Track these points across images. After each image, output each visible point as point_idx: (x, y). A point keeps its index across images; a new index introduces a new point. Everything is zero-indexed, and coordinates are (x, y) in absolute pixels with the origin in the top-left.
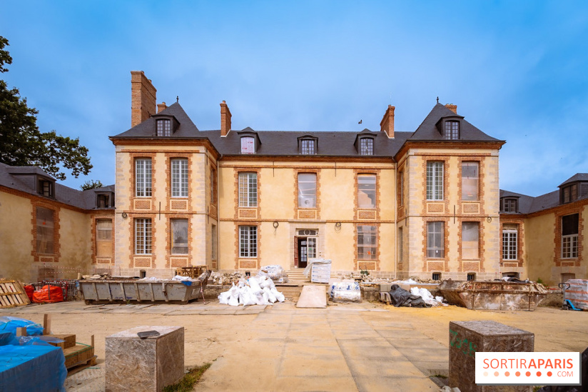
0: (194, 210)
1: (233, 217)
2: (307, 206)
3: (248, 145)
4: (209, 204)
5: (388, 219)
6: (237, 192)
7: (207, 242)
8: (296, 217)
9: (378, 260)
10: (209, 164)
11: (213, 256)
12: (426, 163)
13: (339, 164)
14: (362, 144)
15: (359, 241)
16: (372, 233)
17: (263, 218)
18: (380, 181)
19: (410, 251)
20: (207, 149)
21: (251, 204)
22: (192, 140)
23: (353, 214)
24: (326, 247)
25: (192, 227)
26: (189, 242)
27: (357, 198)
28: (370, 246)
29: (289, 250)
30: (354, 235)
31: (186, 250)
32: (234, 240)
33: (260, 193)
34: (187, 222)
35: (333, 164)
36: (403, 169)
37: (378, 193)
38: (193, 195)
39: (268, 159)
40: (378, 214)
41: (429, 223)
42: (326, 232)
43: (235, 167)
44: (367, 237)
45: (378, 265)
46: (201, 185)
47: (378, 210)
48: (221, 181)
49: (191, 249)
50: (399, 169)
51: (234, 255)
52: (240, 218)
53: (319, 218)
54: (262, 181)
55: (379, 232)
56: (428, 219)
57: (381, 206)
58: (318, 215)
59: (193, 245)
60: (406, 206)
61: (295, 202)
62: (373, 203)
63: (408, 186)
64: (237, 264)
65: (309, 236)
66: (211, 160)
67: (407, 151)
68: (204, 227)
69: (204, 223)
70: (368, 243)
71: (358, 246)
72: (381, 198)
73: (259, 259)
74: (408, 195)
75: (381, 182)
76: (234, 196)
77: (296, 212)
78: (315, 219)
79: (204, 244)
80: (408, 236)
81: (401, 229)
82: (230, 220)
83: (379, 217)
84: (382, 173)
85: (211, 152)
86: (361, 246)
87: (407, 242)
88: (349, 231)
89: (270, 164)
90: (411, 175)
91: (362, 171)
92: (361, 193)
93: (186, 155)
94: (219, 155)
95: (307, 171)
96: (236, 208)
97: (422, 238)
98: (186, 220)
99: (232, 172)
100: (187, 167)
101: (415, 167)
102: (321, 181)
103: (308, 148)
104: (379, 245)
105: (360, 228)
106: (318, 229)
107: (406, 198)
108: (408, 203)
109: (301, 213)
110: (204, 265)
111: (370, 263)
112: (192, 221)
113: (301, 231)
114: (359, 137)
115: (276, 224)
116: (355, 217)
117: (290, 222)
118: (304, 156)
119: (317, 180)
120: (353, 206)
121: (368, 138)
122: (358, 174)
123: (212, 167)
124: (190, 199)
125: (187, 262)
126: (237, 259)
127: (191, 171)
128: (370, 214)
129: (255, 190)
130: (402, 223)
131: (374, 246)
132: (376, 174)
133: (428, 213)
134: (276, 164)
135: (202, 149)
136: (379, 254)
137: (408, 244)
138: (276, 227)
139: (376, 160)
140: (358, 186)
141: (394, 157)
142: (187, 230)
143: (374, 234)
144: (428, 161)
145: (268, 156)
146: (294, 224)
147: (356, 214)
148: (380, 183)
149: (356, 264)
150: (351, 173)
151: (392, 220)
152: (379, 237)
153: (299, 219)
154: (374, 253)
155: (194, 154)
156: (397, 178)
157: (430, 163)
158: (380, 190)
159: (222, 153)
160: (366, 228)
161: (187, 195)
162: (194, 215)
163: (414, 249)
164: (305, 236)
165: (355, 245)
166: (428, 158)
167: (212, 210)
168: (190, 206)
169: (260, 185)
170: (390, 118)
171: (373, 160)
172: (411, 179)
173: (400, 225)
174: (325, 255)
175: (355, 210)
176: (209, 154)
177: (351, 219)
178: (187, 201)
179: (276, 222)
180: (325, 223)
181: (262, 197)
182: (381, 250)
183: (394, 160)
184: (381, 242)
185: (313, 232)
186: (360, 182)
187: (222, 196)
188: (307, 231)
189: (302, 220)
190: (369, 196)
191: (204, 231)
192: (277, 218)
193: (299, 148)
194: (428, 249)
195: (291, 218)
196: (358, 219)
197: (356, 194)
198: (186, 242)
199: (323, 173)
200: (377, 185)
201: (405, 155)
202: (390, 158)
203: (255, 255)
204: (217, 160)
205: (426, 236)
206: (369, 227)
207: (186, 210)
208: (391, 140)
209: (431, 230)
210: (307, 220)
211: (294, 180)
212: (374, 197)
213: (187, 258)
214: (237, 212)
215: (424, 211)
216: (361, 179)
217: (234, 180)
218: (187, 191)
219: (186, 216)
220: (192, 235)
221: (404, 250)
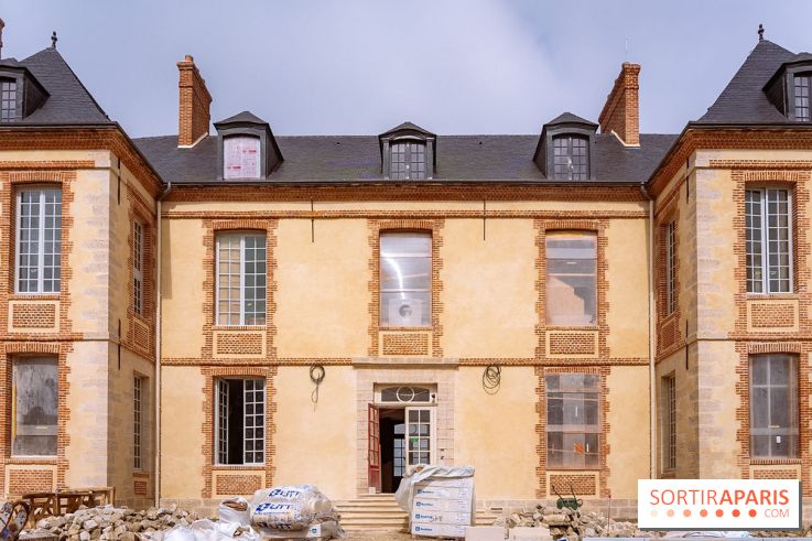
0: (76, 329)
1: (197, 354)
2: (406, 322)
3: (242, 159)
4: (122, 314)
5: (631, 355)
6: (211, 285)
7: (113, 421)
8: (373, 351)
9: (604, 469)
10: (126, 204)
11: (137, 463)
12: (742, 190)
13: (492, 206)
14: (557, 152)
15: (550, 415)
16: (588, 395)
17: (282, 354)
18: (607, 250)
19: (701, 439)
20: (120, 158)
21: (249, 319)
22: (73, 132)
23: (535, 342)
24: (457, 435)
25: (69, 378)
26: (60, 422)
27: (543, 297)
28: (582, 428)
29: (354, 444)
30: (536, 399)
31: (53, 444)
32: (201, 417)
33: (274, 288)
34: (57, 364)
35: (477, 206)
36: (673, 212)
37: (602, 285)
38: (76, 286)
39: (296, 192)
40: (602, 340)
41: (754, 357)
42: (459, 395)
43: (207, 218)
44: (574, 404)
45: (603, 483)
46: (97, 257)
47: (604, 330)
48: (167, 255)
49: (67, 442)
50: (661, 216)
51: (202, 460)
52: (217, 357)
53: (438, 352)
54: (279, 253)
55: (606, 390)
56: (751, 347)
57: (611, 318)
58: (436, 344)
59: (71, 429)
60: (685, 312)
61: (370, 311)
62: (587, 308)
63: (694, 256)
64: (209, 483)
65: (411, 405)
66: (133, 193)
67: (687, 159)
68: (105, 376)
69: (105, 365)
70: (575, 421)
71: (548, 429)
72: (611, 296)
73: (270, 471)
74: (695, 278)
75: (609, 254)
76: (202, 297)
77: (374, 335)
78: (429, 358)
79: (104, 426)
80: (695, 395)
81: (668, 381)
82: (190, 363)
83: (604, 350)
84: (613, 230)
85: (132, 169)
86: (555, 428)
87: (690, 414)
88: (523, 387)
89: (304, 207)
90: (700, 224)
91: (558, 224)
92: (556, 285)
93: (56, 176)
94: (161, 184)
95: (406, 224)
96: (208, 329)
97: (737, 402)
98: (54, 358)
99: (199, 230)
100: (59, 210)
101: (712, 202)
102: (443, 252)
103: (407, 164)
104: (607, 427)
105: (553, 381)
106: (435, 385)
107: (684, 290)
108: (694, 303)
109: (387, 340)
110: (103, 486)
111: (581, 479)
112: (71, 360)
113: (389, 391)
114: (550, 134)
115: (317, 373)
116: (540, 350)
117: (357, 366)
118: (398, 184)
119: (435, 248)
120: (534, 319)
121: (575, 136)
122: (548, 231)
123: (136, 212)
124: (65, 300)
125: (55, 478)
126: (208, 472)
127: (70, 220)
128: (581, 341)
129: (261, 281)
130: (675, 363)
131: (591, 429)
132: (595, 232)
133: (750, 329)
134: (320, 207)
135: (103, 158)
136: (607, 450)
137: (695, 420)
138: (318, 381)
139: (596, 192)
140: (546, 265)
141: (647, 185)
142: (57, 389)
143: (594, 395)
144: (748, 184)
145: (297, 186)
146: (368, 372)
147: (542, 341)
148: (607, 256)
149: (543, 481)
150: (528, 231)
151: (644, 355)
152: (606, 407)
153: (382, 358)
154: (594, 448)
155: (79, 172)
156: (655, 243)
157: (753, 190)
158: (608, 274)
159: (169, 178)
160: (570, 380)
161: (57, 289)
162: (75, 345)
163: (712, 432)
164: (401, 403)
165: (538, 428)
166: (747, 175)
167: (135, 330)
168: (64, 317)
169: (274, 264)
170: (629, 95)
171: (589, 192)
172: (700, 235)
173: (665, 369)
174: (456, 457)
175: (539, 331)
176: (126, 173)
177: (530, 355)
178: (57, 304)
179: (320, 365)
180: (455, 367)
181: (277, 297)
182: (611, 439)
183: (646, 191)
184: (612, 418)
185: (423, 392)
186: (551, 253)
187: (167, 294)
188: (406, 389)
189: (390, 359)
190: (579, 292)
191: (105, 389)
192: (321, 355)
193: (382, 164)
194: (753, 431)
195: (361, 355)
196: (548, 355)
197: (541, 285)
198: (53, 420)
199: (450, 231)
200: (601, 264)
201: (683, 171)
202: (636, 186)
203: (260, 458)
204: (156, 198)
205: (745, 396)
206: (579, 376)
207: (55, 331)
208: (632, 150)
209: (760, 378)
210: (405, 359)
211: (369, 252)
212: (591, 293)
213: (54, 468)
214: (209, 340)
215: (741, 323)
216: (554, 245)
217: (203, 252)
218: (57, 276)
219: (53, 347)
220: (69, 402)
221: (681, 437)
